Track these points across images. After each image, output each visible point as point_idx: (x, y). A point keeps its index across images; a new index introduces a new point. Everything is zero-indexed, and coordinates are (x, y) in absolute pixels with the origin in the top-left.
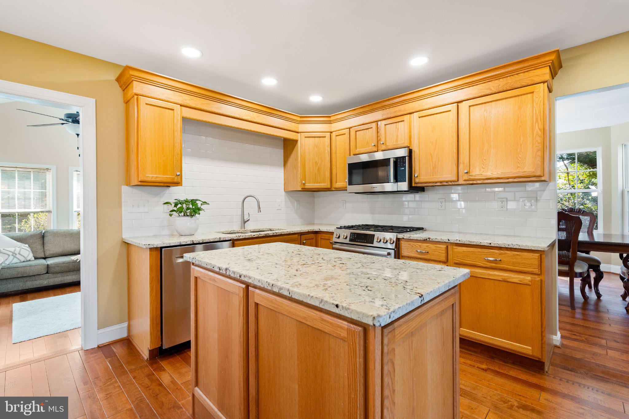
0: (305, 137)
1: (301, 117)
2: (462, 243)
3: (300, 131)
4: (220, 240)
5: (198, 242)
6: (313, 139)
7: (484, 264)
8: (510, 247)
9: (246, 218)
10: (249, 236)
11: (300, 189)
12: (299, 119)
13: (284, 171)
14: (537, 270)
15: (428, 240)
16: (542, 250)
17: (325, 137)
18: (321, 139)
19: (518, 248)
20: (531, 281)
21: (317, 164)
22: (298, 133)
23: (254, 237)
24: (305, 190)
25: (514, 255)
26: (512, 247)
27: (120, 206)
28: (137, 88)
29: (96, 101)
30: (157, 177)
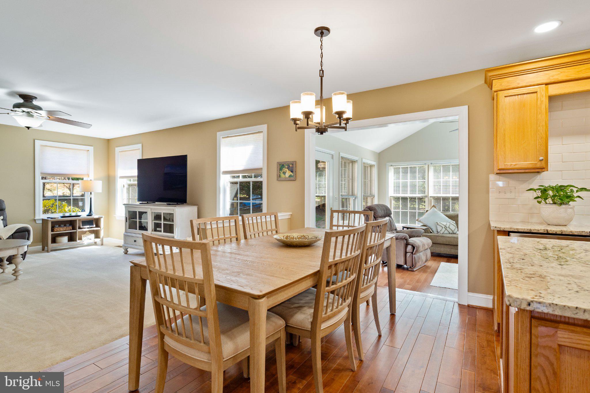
27: (488, 192)
28: (496, 85)
29: (468, 106)
30: (516, 164)
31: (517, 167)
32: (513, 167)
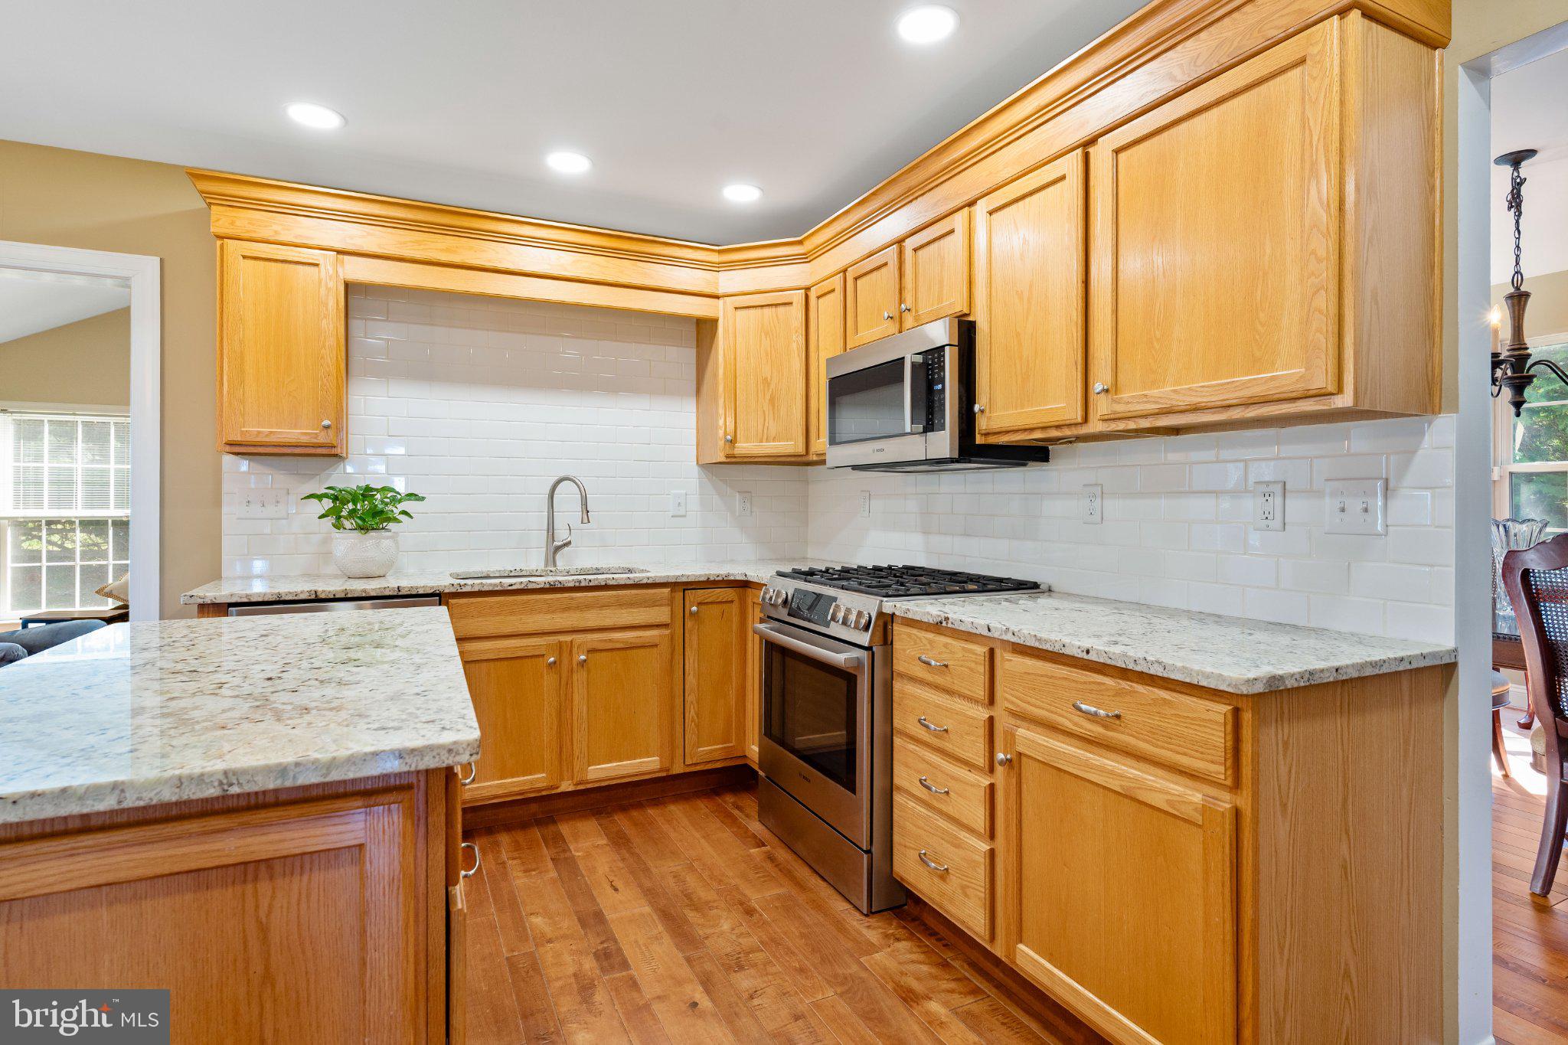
0: (736, 308)
1: (719, 252)
2: (1019, 641)
3: (720, 291)
4: (400, 593)
5: (332, 597)
6: (759, 311)
7: (1076, 724)
8: (1138, 668)
9: (562, 535)
10: (495, 585)
11: (724, 459)
12: (715, 258)
13: (698, 408)
14: (1222, 769)
15: (944, 624)
16: (1230, 690)
17: (791, 303)
18: (781, 309)
19: (1161, 675)
20: (1204, 810)
21: (769, 385)
22: (717, 297)
23: (510, 588)
24: (733, 460)
25: (1155, 701)
26: (1145, 670)
27: (218, 503)
28: (218, 220)
29: (162, 261)
30: (271, 432)
31: (273, 439)
32: (264, 440)
